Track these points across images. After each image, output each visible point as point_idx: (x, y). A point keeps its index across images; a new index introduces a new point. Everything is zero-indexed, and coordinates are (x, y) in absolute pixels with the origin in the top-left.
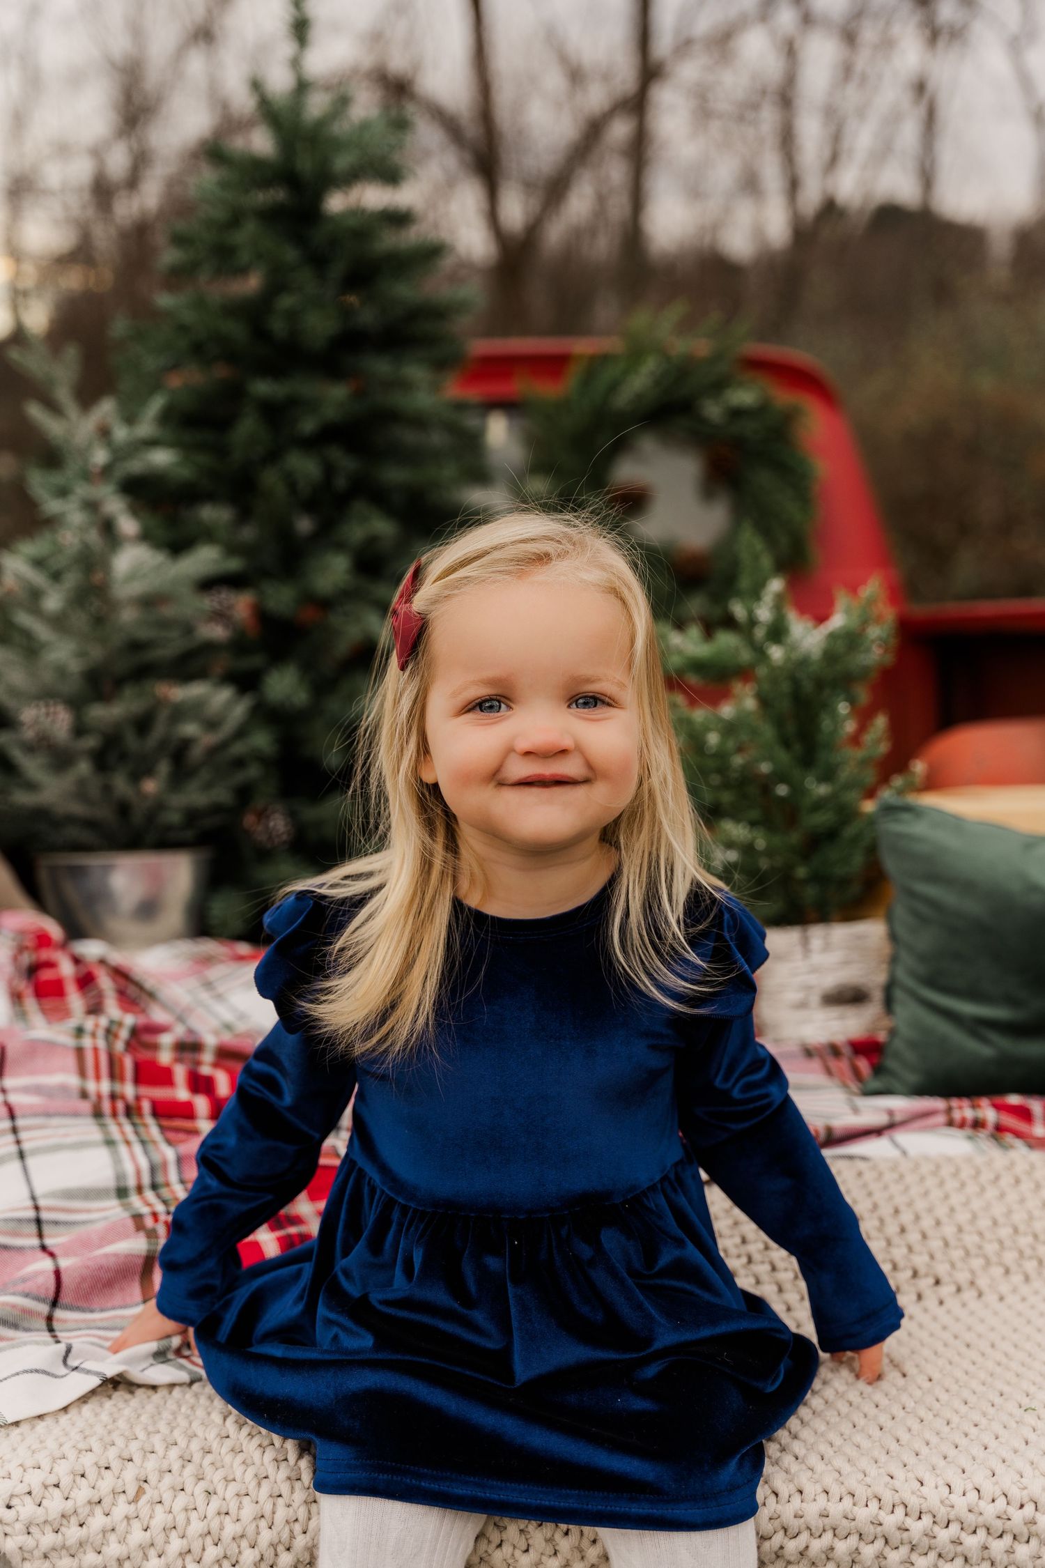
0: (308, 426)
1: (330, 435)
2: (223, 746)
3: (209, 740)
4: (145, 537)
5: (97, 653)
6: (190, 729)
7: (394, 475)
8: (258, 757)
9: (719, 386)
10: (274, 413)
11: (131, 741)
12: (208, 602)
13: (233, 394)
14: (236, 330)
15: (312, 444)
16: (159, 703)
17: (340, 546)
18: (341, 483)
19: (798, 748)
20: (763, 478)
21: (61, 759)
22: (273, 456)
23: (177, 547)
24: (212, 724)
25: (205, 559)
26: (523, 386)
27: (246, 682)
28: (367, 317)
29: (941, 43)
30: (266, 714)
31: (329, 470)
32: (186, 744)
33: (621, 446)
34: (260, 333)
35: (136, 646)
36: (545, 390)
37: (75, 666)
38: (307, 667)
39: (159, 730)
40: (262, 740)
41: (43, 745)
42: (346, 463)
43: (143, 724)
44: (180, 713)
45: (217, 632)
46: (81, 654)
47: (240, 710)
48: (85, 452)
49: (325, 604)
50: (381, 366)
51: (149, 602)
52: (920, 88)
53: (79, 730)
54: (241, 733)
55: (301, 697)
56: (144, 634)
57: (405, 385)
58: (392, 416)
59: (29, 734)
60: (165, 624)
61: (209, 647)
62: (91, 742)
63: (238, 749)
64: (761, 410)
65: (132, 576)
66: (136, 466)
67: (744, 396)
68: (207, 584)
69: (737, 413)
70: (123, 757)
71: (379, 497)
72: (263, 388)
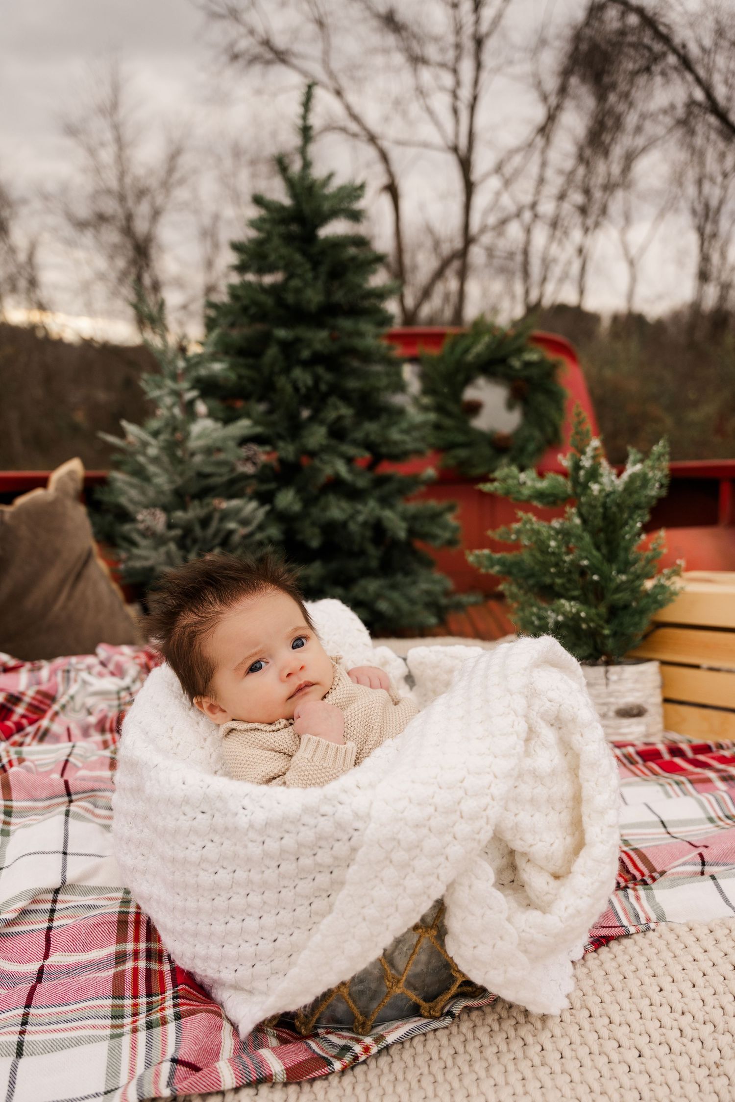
0: (305, 354)
1: (317, 359)
2: (251, 534)
3: (244, 531)
4: (211, 415)
5: (179, 481)
6: (232, 525)
7: (352, 384)
8: (270, 541)
9: (520, 351)
10: (288, 348)
11: (198, 531)
12: (243, 452)
13: (266, 339)
14: (269, 301)
15: (307, 364)
16: (215, 509)
17: (322, 423)
18: (323, 387)
19: (604, 550)
20: (540, 398)
21: (159, 541)
22: (287, 370)
23: (228, 420)
24: (245, 522)
25: (243, 426)
26: (420, 350)
27: (265, 498)
28: (339, 296)
29: (590, 233)
30: (278, 516)
31: (317, 380)
32: (231, 533)
33: (468, 380)
34: (280, 302)
35: (201, 475)
36: (432, 352)
37: (167, 487)
38: (299, 491)
39: (214, 525)
40: (274, 532)
41: (149, 533)
42: (327, 376)
43: (205, 522)
44: (225, 516)
45: (249, 469)
46: (171, 481)
47: (261, 513)
48: (172, 362)
49: (312, 454)
50: (346, 324)
51: (209, 451)
52: (580, 251)
53: (170, 526)
54: (261, 527)
55: (297, 507)
56: (208, 469)
57: (361, 335)
58: (353, 352)
59: (141, 526)
60: (219, 464)
61: (245, 477)
62: (177, 532)
63: (259, 536)
64: (540, 363)
65: (200, 436)
66: (203, 372)
67: (533, 357)
68: (244, 441)
69: (528, 364)
70: (195, 541)
71: (345, 397)
72: (281, 333)
